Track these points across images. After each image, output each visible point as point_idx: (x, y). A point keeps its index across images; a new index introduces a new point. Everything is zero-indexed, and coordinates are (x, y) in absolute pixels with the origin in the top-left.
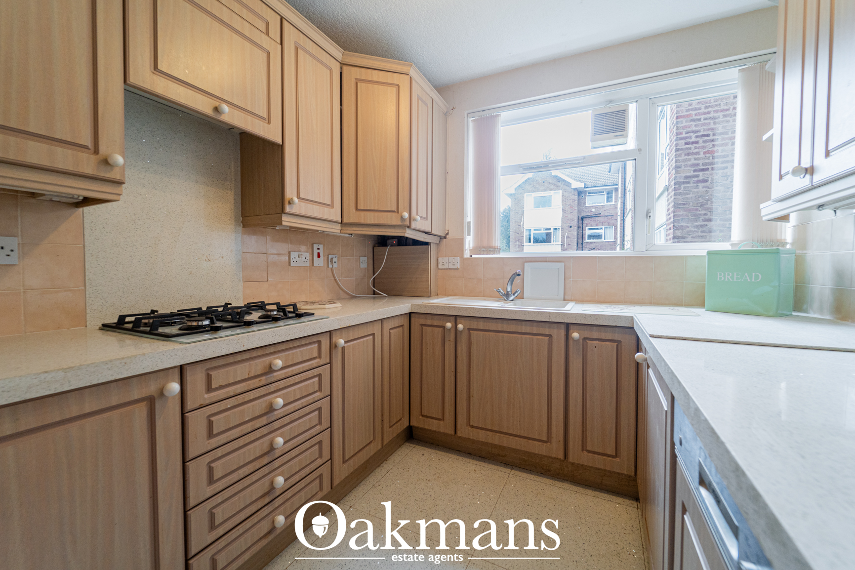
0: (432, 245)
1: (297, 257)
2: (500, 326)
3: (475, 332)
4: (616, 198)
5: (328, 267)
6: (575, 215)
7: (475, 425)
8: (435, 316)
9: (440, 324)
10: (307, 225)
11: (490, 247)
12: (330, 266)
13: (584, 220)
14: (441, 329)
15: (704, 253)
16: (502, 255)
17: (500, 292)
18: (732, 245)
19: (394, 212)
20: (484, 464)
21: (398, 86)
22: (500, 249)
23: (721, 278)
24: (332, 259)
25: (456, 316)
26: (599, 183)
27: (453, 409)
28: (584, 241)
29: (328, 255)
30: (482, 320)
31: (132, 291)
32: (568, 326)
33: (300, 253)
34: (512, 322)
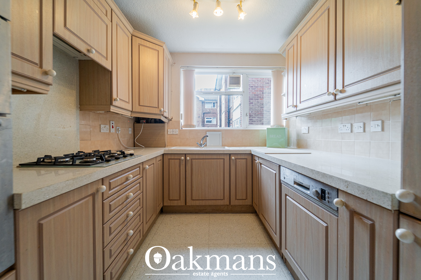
0: (166, 123)
1: (103, 128)
2: (205, 157)
3: (194, 160)
4: (217, 106)
5: (116, 133)
6: (201, 111)
7: (194, 199)
8: (176, 155)
9: (178, 158)
10: (119, 111)
11: (191, 125)
12: (117, 133)
13: (205, 114)
14: (178, 160)
15: (266, 129)
16: (196, 128)
17: (198, 144)
18: (271, 126)
19: (157, 108)
20: (198, 215)
21: (158, 51)
22: (196, 126)
23: (271, 137)
24: (118, 129)
25: (185, 154)
26: (210, 99)
27: (184, 194)
28: (205, 124)
29: (116, 127)
30: (197, 155)
31: (26, 145)
32: (230, 155)
33: (105, 125)
34: (209, 155)
